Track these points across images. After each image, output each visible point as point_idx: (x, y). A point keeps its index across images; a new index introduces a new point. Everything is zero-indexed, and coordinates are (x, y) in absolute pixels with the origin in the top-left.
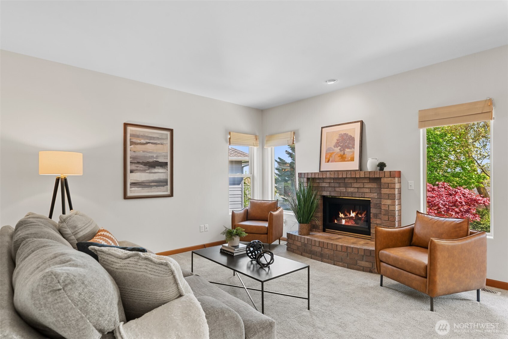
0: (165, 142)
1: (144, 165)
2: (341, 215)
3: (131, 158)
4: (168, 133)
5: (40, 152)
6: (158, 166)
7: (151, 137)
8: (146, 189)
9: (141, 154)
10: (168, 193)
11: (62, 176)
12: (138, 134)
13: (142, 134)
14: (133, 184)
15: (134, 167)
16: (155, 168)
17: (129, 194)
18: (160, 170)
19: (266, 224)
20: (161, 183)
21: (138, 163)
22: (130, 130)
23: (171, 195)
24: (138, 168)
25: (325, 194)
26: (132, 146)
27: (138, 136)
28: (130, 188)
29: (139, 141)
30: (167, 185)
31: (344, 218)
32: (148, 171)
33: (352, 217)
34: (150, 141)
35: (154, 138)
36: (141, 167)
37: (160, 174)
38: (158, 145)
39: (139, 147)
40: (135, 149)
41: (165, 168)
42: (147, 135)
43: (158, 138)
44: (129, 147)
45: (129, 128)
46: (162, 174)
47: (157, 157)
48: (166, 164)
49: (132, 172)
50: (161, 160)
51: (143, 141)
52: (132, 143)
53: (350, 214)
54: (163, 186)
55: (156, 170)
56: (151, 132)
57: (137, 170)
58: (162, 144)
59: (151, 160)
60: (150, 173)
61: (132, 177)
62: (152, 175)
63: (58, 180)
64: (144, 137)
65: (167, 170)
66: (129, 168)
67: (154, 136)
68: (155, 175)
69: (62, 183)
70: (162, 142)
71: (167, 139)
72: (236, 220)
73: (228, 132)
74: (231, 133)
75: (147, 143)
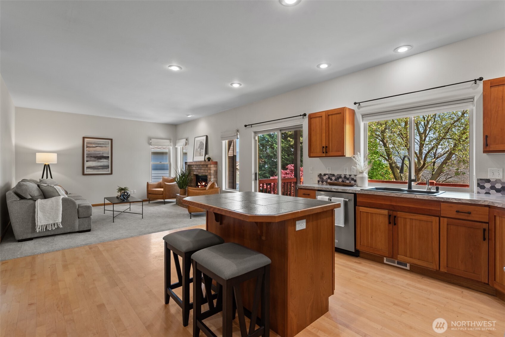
0: (107, 146)
1: (95, 158)
2: (199, 184)
3: (87, 154)
4: (110, 141)
6: (103, 158)
7: (99, 143)
8: (96, 170)
9: (93, 152)
10: (110, 172)
11: (47, 164)
12: (91, 142)
13: (93, 142)
14: (88, 168)
15: (88, 159)
16: (101, 159)
17: (86, 173)
18: (105, 160)
19: (162, 189)
20: (106, 167)
21: (91, 157)
22: (87, 140)
23: (111, 173)
24: (91, 159)
26: (87, 148)
27: (91, 143)
28: (86, 169)
29: (92, 146)
30: (109, 168)
32: (97, 161)
33: (203, 185)
34: (98, 145)
35: (101, 144)
36: (93, 159)
37: (104, 162)
38: (103, 148)
39: (91, 149)
40: (89, 150)
41: (107, 159)
42: (96, 142)
43: (103, 144)
44: (85, 149)
45: (86, 140)
47: (102, 154)
48: (108, 157)
49: (87, 161)
50: (105, 155)
51: (94, 146)
52: (87, 147)
53: (202, 183)
54: (106, 169)
55: (102, 161)
56: (98, 141)
57: (90, 160)
58: (105, 147)
59: (99, 155)
60: (98, 162)
61: (87, 164)
62: (99, 163)
63: (45, 165)
64: (94, 143)
65: (109, 160)
66: (85, 159)
67: (101, 143)
68: (101, 163)
69: (47, 167)
70: (106, 145)
71: (109, 144)
72: (149, 187)
73: (150, 139)
74: (152, 139)
75: (96, 147)
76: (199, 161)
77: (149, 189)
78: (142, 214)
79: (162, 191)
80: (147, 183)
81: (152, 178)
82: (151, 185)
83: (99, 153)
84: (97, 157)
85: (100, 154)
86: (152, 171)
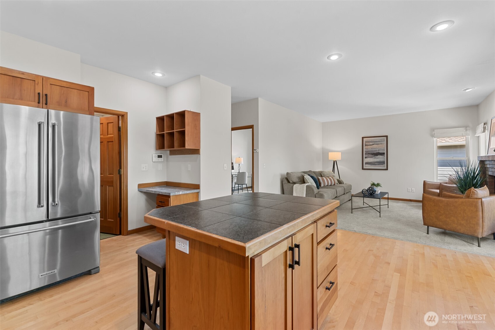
0: (383, 143)
1: (372, 155)
3: (365, 152)
4: (385, 138)
5: (329, 153)
6: (379, 155)
7: (375, 141)
8: (373, 166)
9: (370, 150)
10: (385, 168)
11: (335, 160)
12: (369, 141)
13: (370, 140)
14: (366, 163)
15: (367, 156)
16: (377, 156)
17: (364, 168)
18: (381, 157)
19: (438, 191)
20: (382, 163)
21: (369, 154)
23: (387, 169)
24: (369, 156)
26: (366, 147)
27: (369, 142)
28: (365, 165)
29: (369, 144)
30: (385, 164)
32: (374, 157)
34: (375, 143)
35: (377, 142)
36: (370, 155)
37: (380, 158)
38: (379, 145)
39: (369, 147)
40: (367, 148)
41: (383, 156)
42: (373, 140)
43: (379, 141)
44: (364, 147)
45: (365, 139)
46: (382, 159)
47: (379, 150)
48: (384, 153)
49: (366, 158)
50: (381, 152)
51: (371, 144)
52: (366, 145)
54: (382, 164)
55: (378, 157)
57: (368, 157)
58: (381, 144)
59: (375, 152)
60: (375, 158)
61: (366, 160)
62: (376, 159)
64: (371, 142)
65: (385, 157)
66: (364, 156)
67: (377, 140)
68: (377, 159)
69: (335, 163)
70: (381, 143)
71: (384, 141)
72: (427, 187)
73: (433, 129)
74: (435, 130)
75: (373, 144)
77: (427, 189)
80: (424, 181)
82: (429, 184)
83: (375, 150)
84: (374, 153)
85: (376, 151)
86: (438, 168)
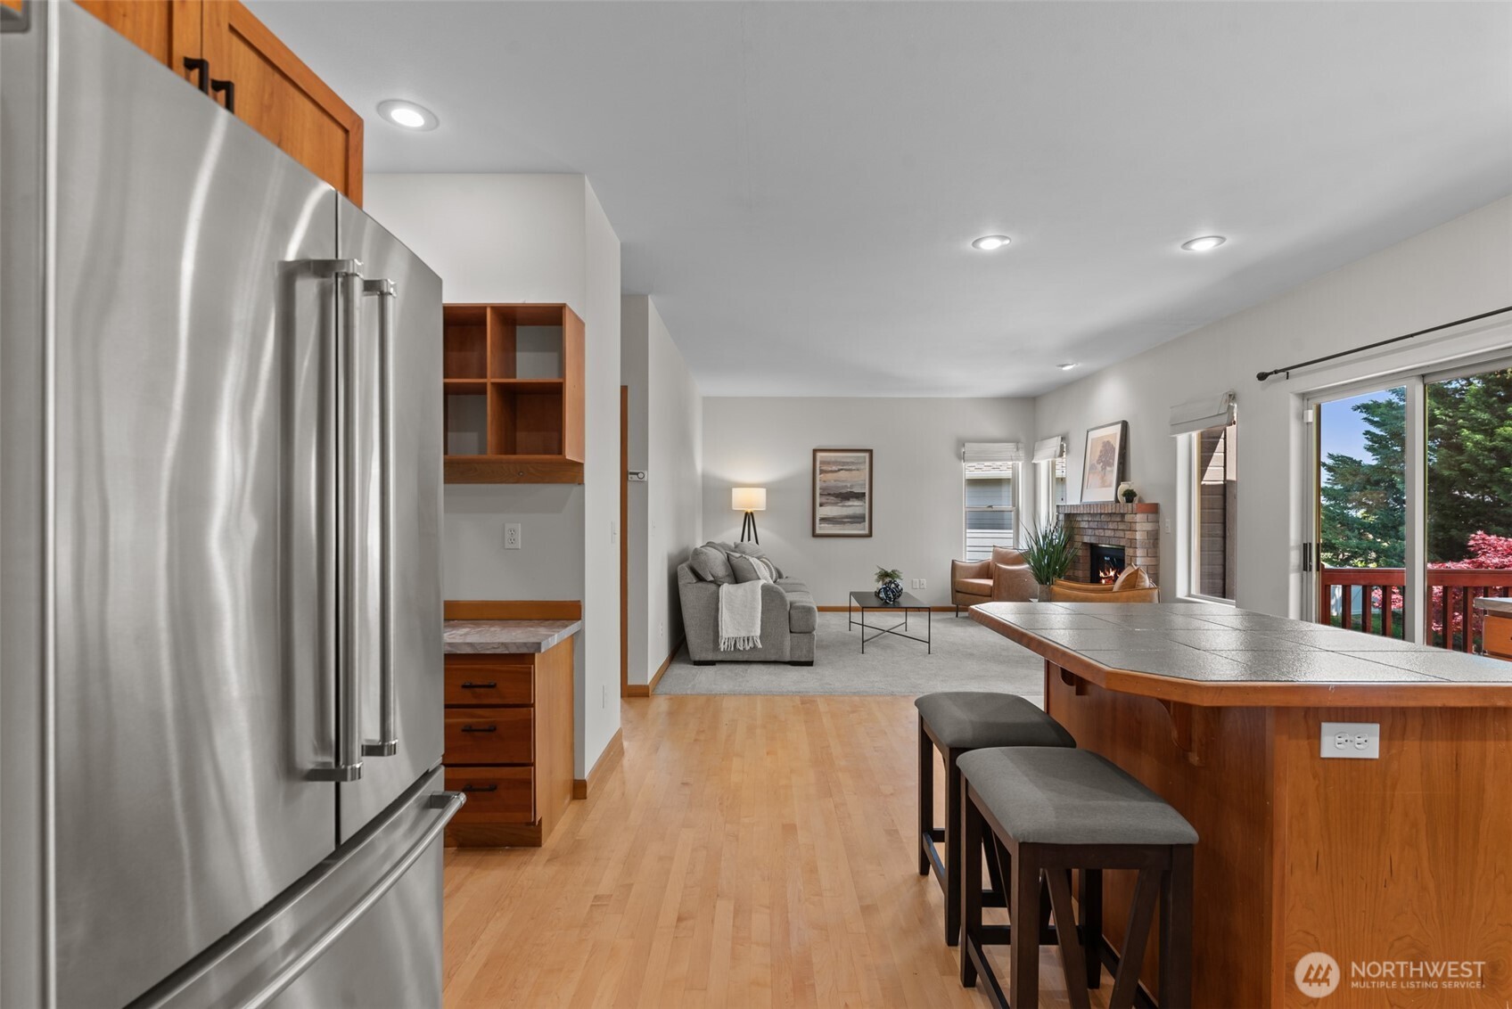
0: (862, 467)
1: (836, 497)
2: (1102, 574)
3: (820, 489)
4: (867, 455)
5: (733, 489)
6: (852, 497)
7: (844, 463)
8: (839, 526)
9: (832, 483)
10: (866, 532)
11: (749, 511)
12: (828, 460)
13: (833, 459)
14: (823, 520)
15: (824, 500)
16: (849, 500)
17: (818, 531)
18: (856, 503)
19: (990, 582)
20: (857, 519)
21: (829, 494)
22: (821, 457)
23: (870, 535)
24: (829, 501)
25: (1086, 539)
26: (822, 475)
27: (828, 463)
28: (820, 524)
29: (830, 469)
30: (864, 521)
31: (1104, 578)
32: (841, 504)
33: (1110, 577)
34: (844, 466)
35: (847, 463)
36: (832, 499)
37: (855, 507)
38: (854, 472)
39: (830, 476)
40: (825, 479)
41: (861, 500)
42: (839, 460)
43: (853, 463)
44: (818, 476)
45: (819, 455)
46: (857, 508)
47: (852, 486)
48: (863, 494)
49: (821, 505)
50: (857, 490)
51: (834, 468)
52: (822, 472)
53: (1110, 572)
54: (860, 523)
55: (850, 503)
56: (843, 457)
57: (827, 503)
58: (858, 470)
59: (844, 491)
60: (843, 506)
61: (821, 512)
62: (845, 508)
63: (747, 514)
64: (836, 463)
65: (865, 503)
66: (818, 501)
67: (848, 461)
68: (848, 509)
69: (749, 517)
70: (858, 467)
71: (865, 462)
72: (958, 574)
73: (961, 443)
74: (966, 444)
75: (839, 470)
76: (1097, 504)
77: (958, 579)
78: (929, 643)
79: (988, 585)
80: (953, 561)
81: (968, 549)
82: (962, 567)
83: (844, 484)
84: (841, 493)
85: (846, 486)
86: (968, 531)
